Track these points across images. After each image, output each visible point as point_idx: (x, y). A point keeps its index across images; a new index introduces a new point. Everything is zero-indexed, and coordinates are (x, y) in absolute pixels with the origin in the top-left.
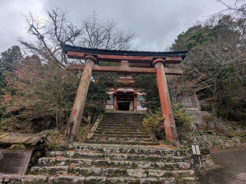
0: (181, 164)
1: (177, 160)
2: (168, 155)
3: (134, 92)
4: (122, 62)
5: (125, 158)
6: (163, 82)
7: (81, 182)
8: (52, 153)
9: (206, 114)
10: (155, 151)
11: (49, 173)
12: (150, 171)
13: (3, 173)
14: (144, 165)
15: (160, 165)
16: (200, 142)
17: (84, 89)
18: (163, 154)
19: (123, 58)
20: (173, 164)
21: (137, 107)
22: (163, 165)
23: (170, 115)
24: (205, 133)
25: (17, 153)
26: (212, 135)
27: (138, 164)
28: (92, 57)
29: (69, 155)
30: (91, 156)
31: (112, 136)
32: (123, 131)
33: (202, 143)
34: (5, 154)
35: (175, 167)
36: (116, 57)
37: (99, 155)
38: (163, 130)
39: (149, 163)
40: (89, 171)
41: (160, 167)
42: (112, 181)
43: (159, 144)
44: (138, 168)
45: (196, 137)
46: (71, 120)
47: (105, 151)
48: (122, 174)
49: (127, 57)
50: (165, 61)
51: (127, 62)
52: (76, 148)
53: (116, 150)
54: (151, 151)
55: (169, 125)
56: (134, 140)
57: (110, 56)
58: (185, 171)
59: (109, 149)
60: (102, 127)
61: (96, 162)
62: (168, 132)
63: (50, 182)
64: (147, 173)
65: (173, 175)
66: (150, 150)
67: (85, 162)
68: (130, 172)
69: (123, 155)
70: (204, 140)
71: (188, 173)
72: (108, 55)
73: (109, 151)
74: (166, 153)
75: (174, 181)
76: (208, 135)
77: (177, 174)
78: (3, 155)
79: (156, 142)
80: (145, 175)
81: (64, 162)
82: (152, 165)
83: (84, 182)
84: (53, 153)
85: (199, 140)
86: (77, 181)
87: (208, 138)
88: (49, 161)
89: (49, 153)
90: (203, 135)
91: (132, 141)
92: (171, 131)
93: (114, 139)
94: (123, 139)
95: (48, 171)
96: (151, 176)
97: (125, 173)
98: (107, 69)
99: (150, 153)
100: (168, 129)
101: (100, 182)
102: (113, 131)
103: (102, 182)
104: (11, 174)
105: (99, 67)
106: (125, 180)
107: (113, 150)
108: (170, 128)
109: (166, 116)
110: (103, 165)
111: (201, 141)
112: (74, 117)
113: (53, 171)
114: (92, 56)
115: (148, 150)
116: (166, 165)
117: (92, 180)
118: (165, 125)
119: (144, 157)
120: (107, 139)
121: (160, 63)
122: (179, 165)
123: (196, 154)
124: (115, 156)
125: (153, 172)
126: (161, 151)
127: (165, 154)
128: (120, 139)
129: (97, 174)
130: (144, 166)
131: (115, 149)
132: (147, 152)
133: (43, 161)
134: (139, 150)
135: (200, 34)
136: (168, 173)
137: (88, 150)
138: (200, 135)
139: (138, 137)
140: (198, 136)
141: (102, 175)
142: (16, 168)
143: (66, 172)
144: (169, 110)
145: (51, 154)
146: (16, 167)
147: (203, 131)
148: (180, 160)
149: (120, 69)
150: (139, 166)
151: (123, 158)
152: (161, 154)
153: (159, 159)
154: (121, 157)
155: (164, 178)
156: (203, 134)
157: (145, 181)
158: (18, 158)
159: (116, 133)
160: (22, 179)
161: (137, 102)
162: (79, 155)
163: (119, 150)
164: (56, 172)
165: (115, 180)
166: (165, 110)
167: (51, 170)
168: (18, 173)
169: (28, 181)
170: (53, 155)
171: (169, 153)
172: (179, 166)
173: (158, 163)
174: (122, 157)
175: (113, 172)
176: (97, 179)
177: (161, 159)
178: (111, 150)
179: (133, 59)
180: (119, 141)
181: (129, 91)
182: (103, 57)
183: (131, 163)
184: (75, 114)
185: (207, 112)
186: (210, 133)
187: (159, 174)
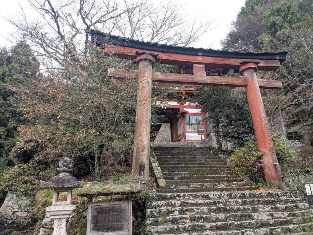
0: (300, 205)
1: (294, 201)
2: (282, 197)
3: (179, 107)
4: (195, 67)
5: (239, 203)
6: (258, 100)
7: (213, 227)
8: (154, 203)
9: (295, 143)
10: (268, 194)
11: (171, 223)
12: (274, 213)
13: (104, 231)
14: (264, 208)
15: (280, 207)
16: (296, 185)
17: (148, 112)
18: (277, 197)
19: (197, 60)
20: (293, 205)
21: (186, 134)
22: (283, 207)
23: (271, 148)
24: (302, 172)
25: (113, 206)
26: (310, 174)
27: (258, 208)
28: (151, 58)
29: (175, 204)
30: (202, 203)
31: (191, 182)
32: (201, 175)
33: (300, 186)
34: (97, 208)
35: (295, 208)
36: (186, 58)
37: (210, 202)
38: (262, 169)
39: (269, 206)
40: (213, 217)
41: (281, 209)
42: (243, 224)
43: (258, 189)
44: (258, 212)
45: (292, 179)
46: (140, 161)
47: (212, 198)
48: (247, 218)
49: (202, 58)
50: (258, 66)
51: (202, 67)
52: (176, 197)
53: (224, 196)
54: (264, 195)
55: (271, 163)
56: (225, 185)
57: (177, 57)
58: (307, 211)
59: (216, 195)
60: (167, 170)
61: (213, 209)
62: (269, 171)
63: (182, 230)
64: (272, 215)
65: (297, 215)
66: (262, 193)
67: (202, 210)
68: (255, 215)
69: (237, 200)
70: (301, 183)
71: (310, 212)
72: (174, 54)
73: (216, 198)
74: (280, 195)
75: (301, 219)
76: (305, 175)
77: (300, 213)
78: (95, 210)
79: (254, 186)
80: (271, 217)
81: (177, 212)
82: (272, 208)
83: (216, 227)
84: (156, 204)
85: (296, 183)
86: (209, 226)
87: (306, 179)
88: (160, 211)
89: (151, 204)
90: (300, 176)
91: (223, 186)
92: (274, 171)
93: (197, 186)
94: (210, 185)
95: (170, 221)
96: (276, 217)
97: (250, 217)
98: (175, 78)
99: (262, 197)
100: (270, 168)
101: (232, 226)
102: (187, 175)
103: (233, 226)
104: (114, 231)
105: (161, 74)
106: (256, 222)
107: (221, 196)
108: (273, 165)
109: (266, 150)
110: (221, 211)
111: (299, 183)
112: (142, 155)
113: (175, 221)
114: (150, 56)
115: (259, 193)
116: (286, 207)
117: (224, 224)
118: (265, 162)
119: (260, 200)
120: (189, 186)
121: (252, 70)
122: (298, 205)
123: (310, 194)
124: (228, 202)
125: (278, 214)
126: (274, 194)
127: (279, 197)
128: (206, 185)
129: (222, 220)
130: (265, 210)
131: (223, 194)
132: (259, 195)
133: (153, 212)
134: (250, 194)
135: (288, 8)
136: (292, 213)
137: (192, 198)
138: (297, 176)
139: (227, 181)
140: (294, 177)
141: (227, 220)
142: (119, 224)
143: (189, 220)
144: (269, 141)
145: (154, 205)
146: (117, 223)
147: (300, 170)
148: (297, 201)
149: (194, 80)
150: (259, 210)
151: (237, 204)
152: (275, 197)
153: (276, 202)
154: (235, 202)
155: (291, 217)
156: (300, 174)
157: (275, 221)
158: (117, 211)
159: (194, 177)
160: (152, 229)
161: (186, 125)
162: (187, 203)
163: (227, 195)
164: (178, 221)
165: (246, 223)
166: (264, 141)
167: (173, 219)
168: (123, 230)
169: (158, 230)
170: (156, 206)
171: (283, 196)
172: (299, 207)
173: (278, 205)
174: (237, 202)
175: (238, 217)
176: (228, 223)
177: (277, 202)
178: (218, 196)
179: (212, 62)
180: (205, 187)
181: (171, 105)
182: (166, 57)
183: (250, 208)
184: (143, 151)
185: (297, 140)
186: (308, 172)
187: (283, 215)
